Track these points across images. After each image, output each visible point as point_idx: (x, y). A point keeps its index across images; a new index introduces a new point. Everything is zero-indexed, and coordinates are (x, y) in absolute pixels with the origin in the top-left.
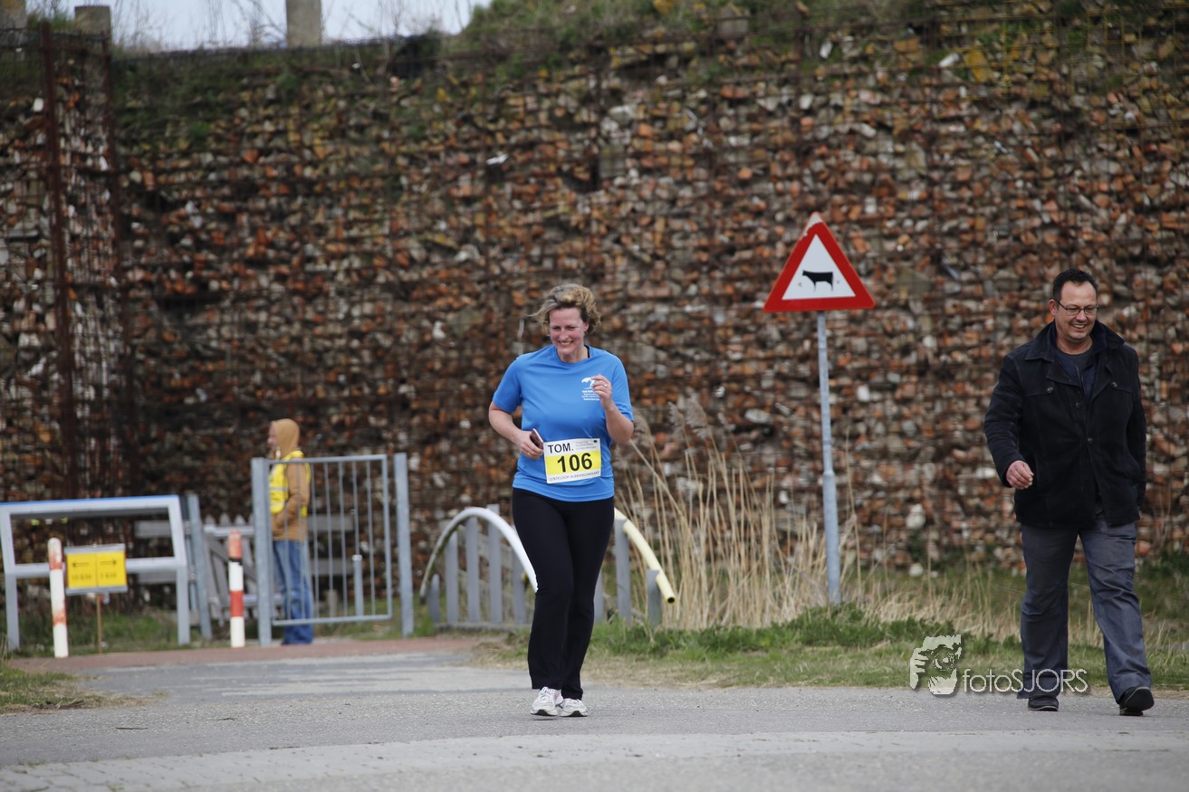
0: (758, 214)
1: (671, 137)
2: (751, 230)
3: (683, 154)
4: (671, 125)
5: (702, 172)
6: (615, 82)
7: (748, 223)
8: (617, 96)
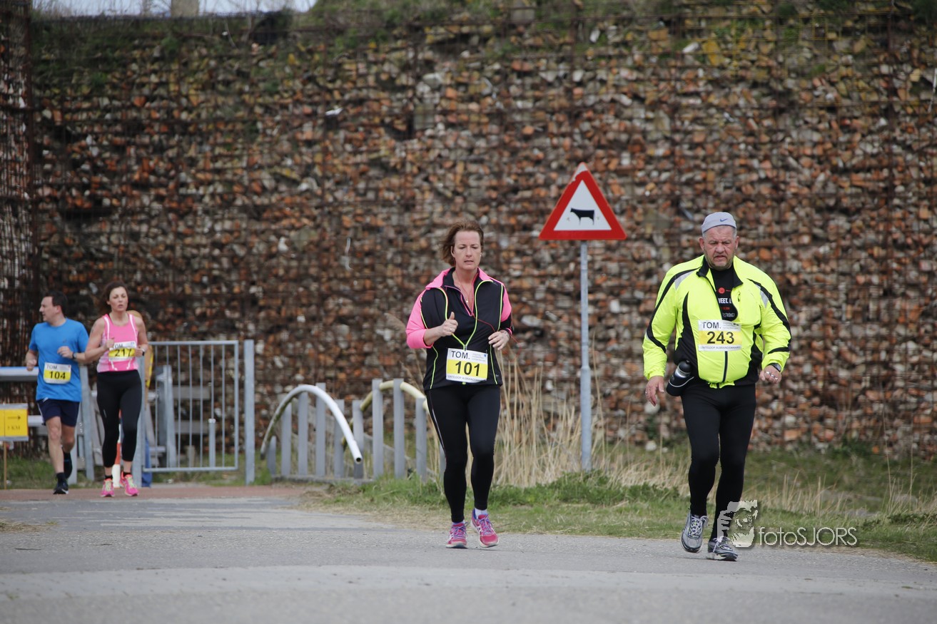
0: (537, 162)
1: (471, 99)
2: (531, 175)
3: (480, 113)
4: (472, 90)
5: (494, 128)
6: (429, 54)
7: (529, 169)
8: (429, 66)
